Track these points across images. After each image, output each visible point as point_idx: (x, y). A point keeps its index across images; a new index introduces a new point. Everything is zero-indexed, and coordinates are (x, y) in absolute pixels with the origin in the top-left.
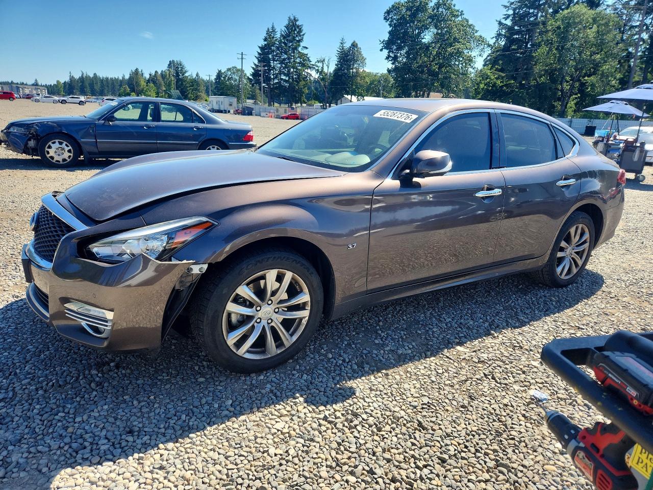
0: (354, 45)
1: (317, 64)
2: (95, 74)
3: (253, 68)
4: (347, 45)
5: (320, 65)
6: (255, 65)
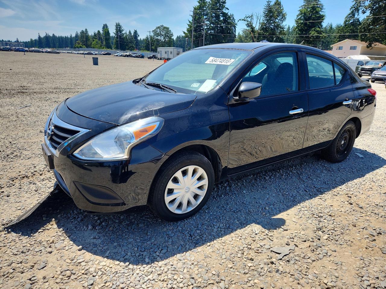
0: (278, 4)
1: (246, 19)
2: (53, 34)
3: (188, 25)
4: (272, 4)
5: (249, 19)
6: (190, 22)
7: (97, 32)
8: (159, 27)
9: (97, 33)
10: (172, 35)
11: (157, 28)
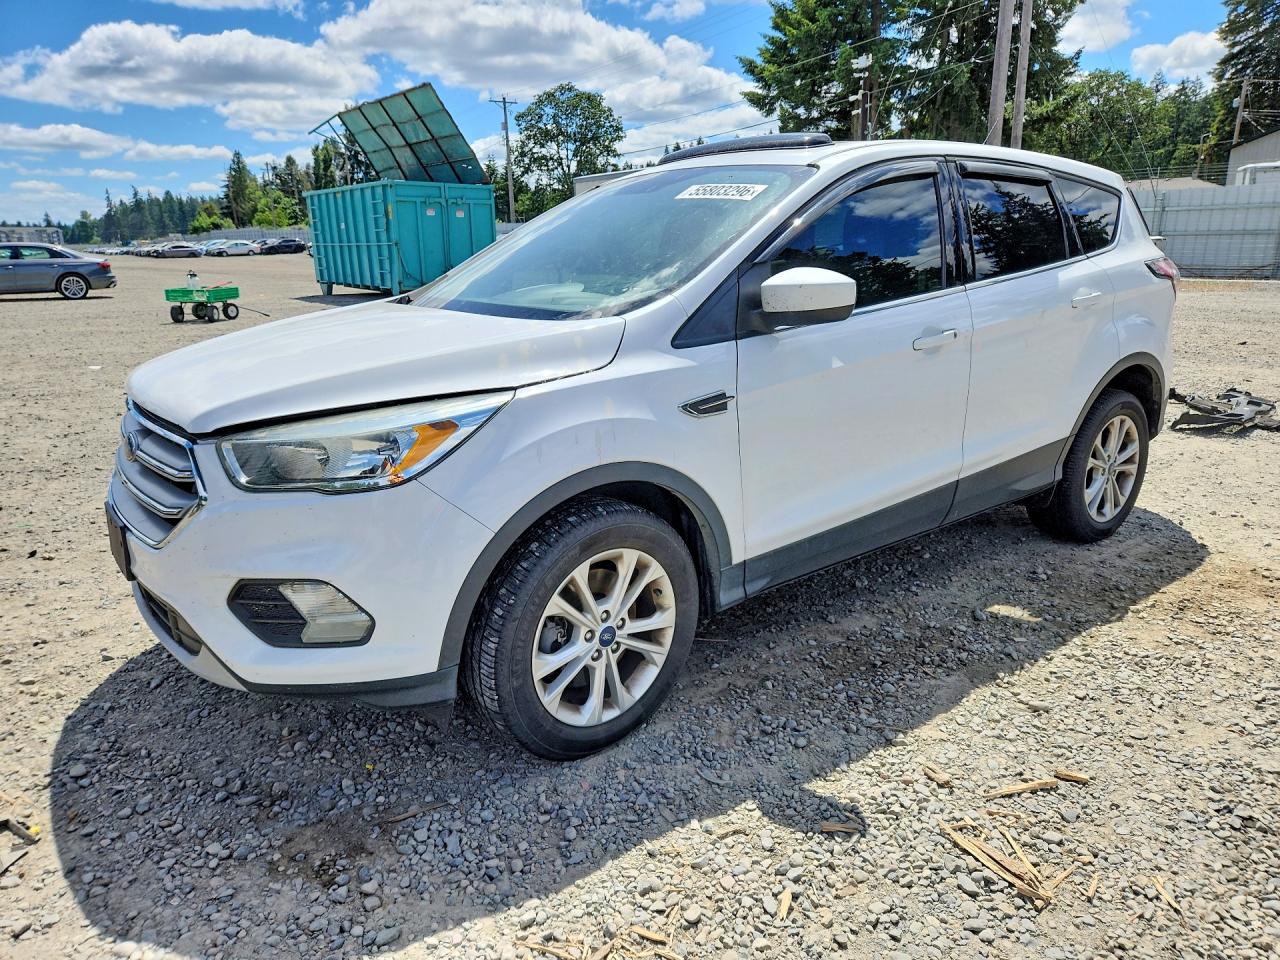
7: (281, 163)
8: (550, 96)
9: (283, 165)
10: (618, 129)
11: (540, 102)
